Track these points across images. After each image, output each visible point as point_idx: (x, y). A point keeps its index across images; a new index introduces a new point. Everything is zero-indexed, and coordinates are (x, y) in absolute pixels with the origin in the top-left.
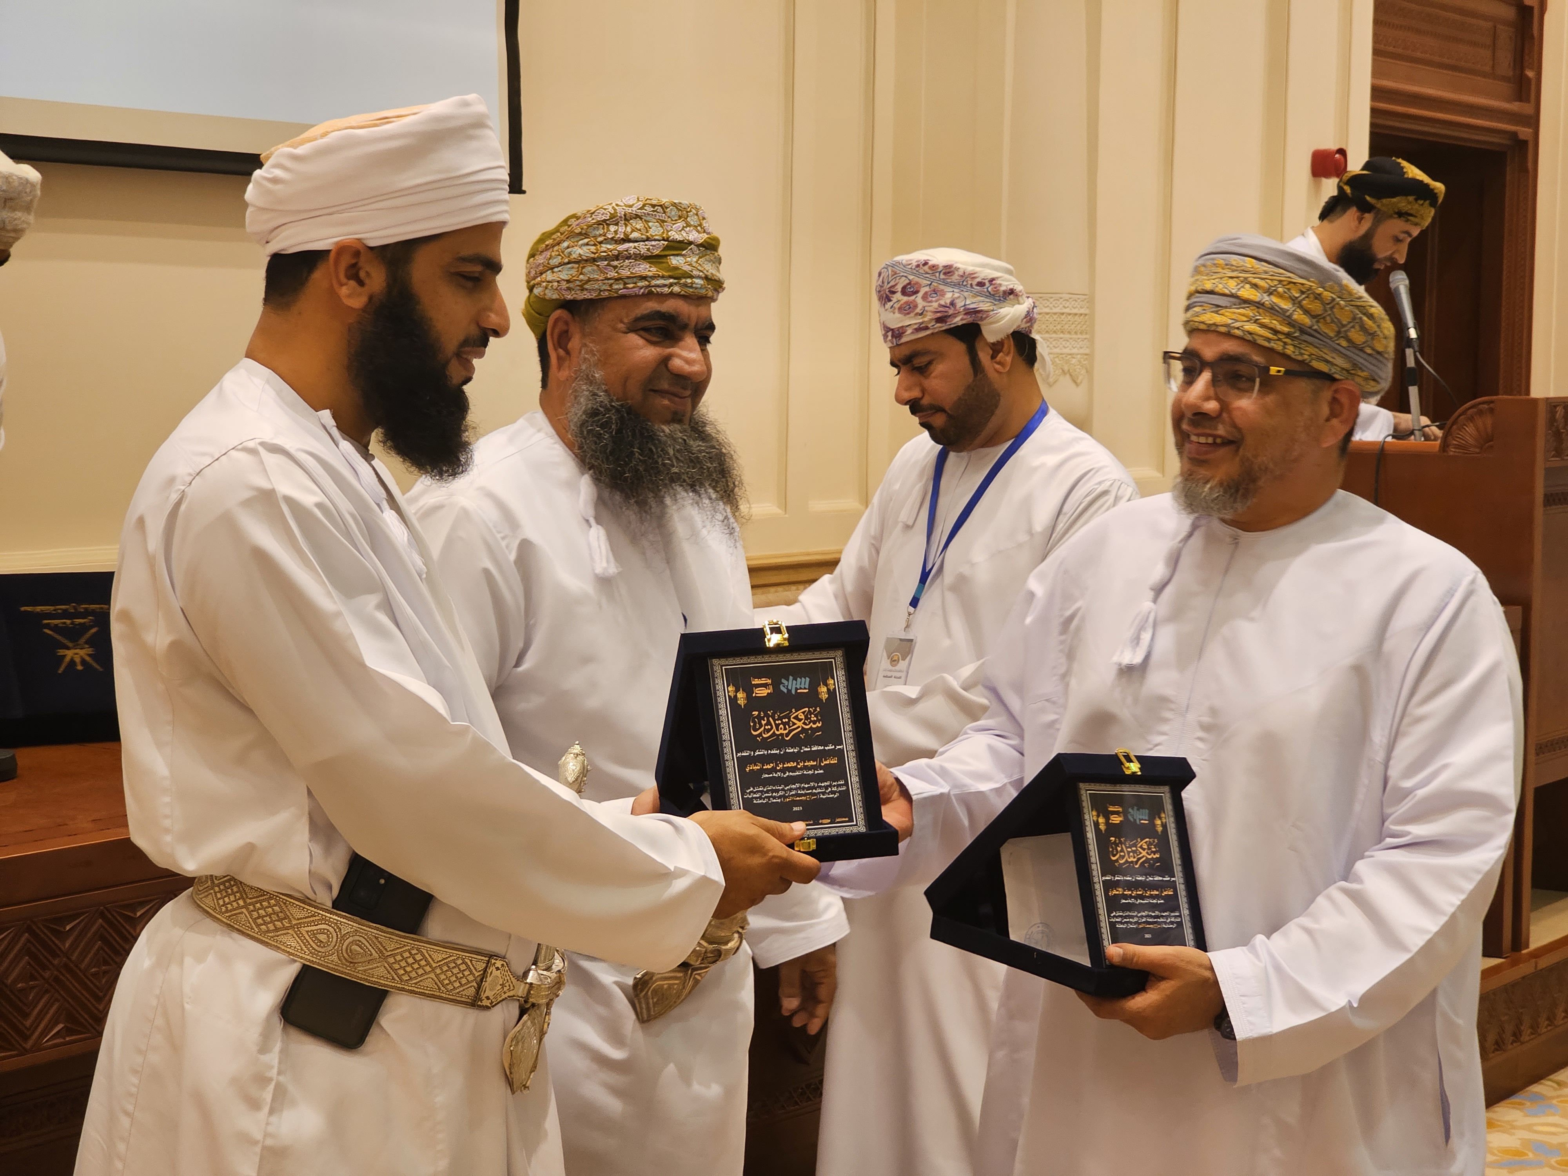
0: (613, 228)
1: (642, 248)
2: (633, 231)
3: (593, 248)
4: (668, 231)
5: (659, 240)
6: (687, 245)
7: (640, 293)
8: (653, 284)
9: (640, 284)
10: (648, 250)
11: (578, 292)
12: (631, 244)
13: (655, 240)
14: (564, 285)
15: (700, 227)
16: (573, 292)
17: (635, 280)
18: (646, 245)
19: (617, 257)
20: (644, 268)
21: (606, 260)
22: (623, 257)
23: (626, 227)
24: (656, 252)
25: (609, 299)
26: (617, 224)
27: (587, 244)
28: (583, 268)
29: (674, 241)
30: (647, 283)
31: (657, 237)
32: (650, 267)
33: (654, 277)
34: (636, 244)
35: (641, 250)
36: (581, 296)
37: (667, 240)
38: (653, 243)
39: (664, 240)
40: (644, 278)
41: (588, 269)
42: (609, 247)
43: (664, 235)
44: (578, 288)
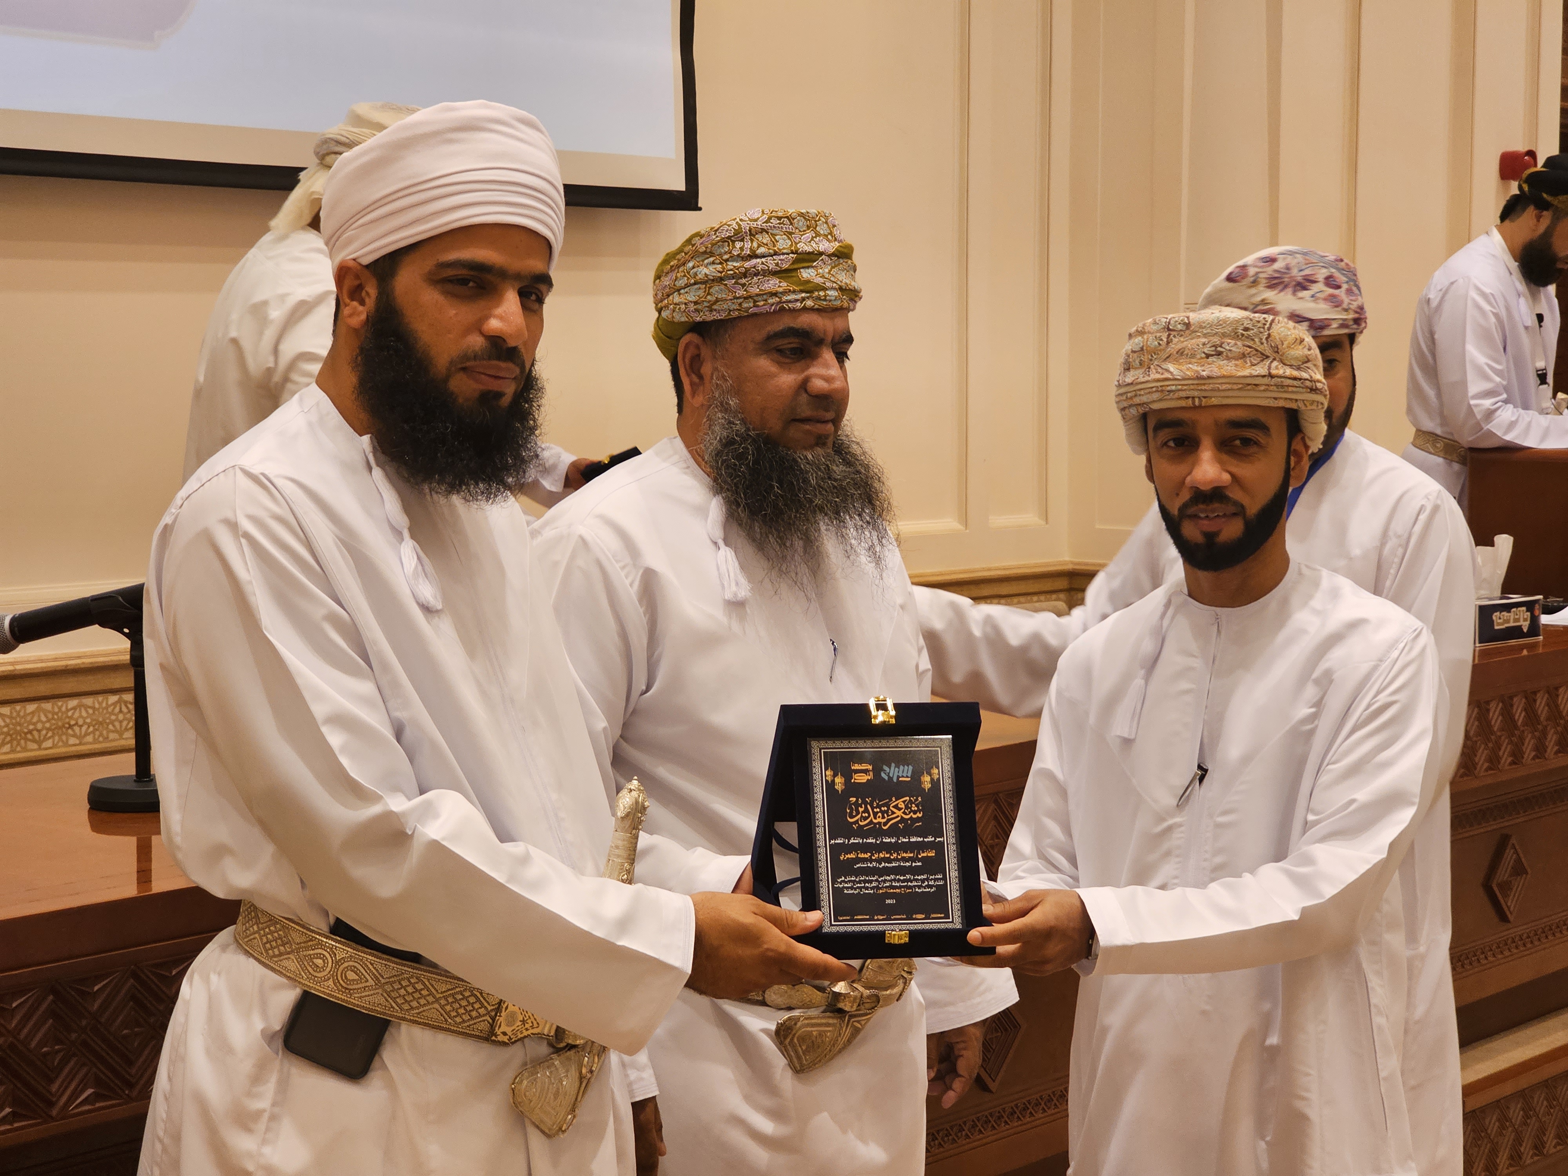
0: (738, 245)
1: (771, 264)
2: (759, 246)
3: (719, 267)
4: (796, 244)
5: (788, 254)
6: (817, 257)
7: (772, 311)
8: (784, 300)
9: (770, 301)
10: (777, 265)
11: (706, 313)
12: (758, 260)
13: (783, 254)
14: (692, 307)
15: (831, 236)
16: (702, 314)
17: (765, 296)
18: (774, 260)
19: (745, 275)
20: (773, 284)
21: (733, 278)
22: (750, 274)
23: (752, 243)
24: (785, 266)
25: (739, 318)
26: (742, 240)
27: (713, 263)
28: (710, 288)
29: (803, 253)
30: (777, 299)
31: (785, 251)
32: (780, 282)
33: (785, 293)
34: (763, 260)
35: (770, 265)
36: (709, 317)
37: (796, 252)
38: (782, 257)
39: (792, 253)
40: (774, 294)
41: (716, 289)
42: (735, 264)
43: (793, 248)
44: (707, 309)
